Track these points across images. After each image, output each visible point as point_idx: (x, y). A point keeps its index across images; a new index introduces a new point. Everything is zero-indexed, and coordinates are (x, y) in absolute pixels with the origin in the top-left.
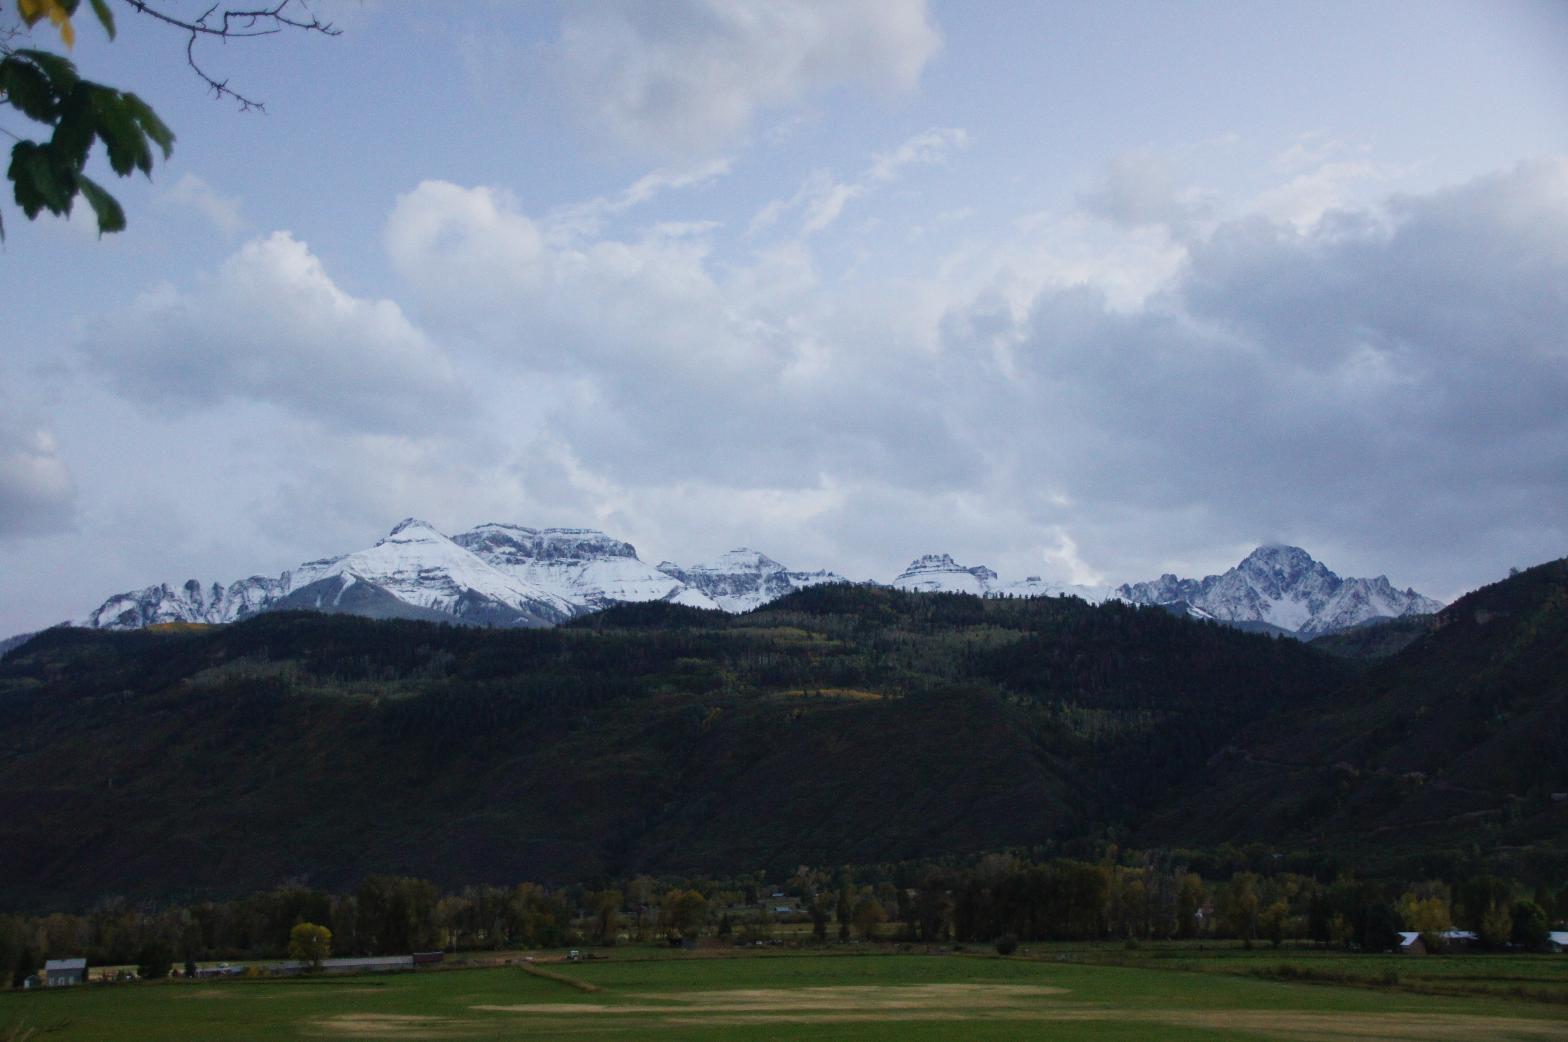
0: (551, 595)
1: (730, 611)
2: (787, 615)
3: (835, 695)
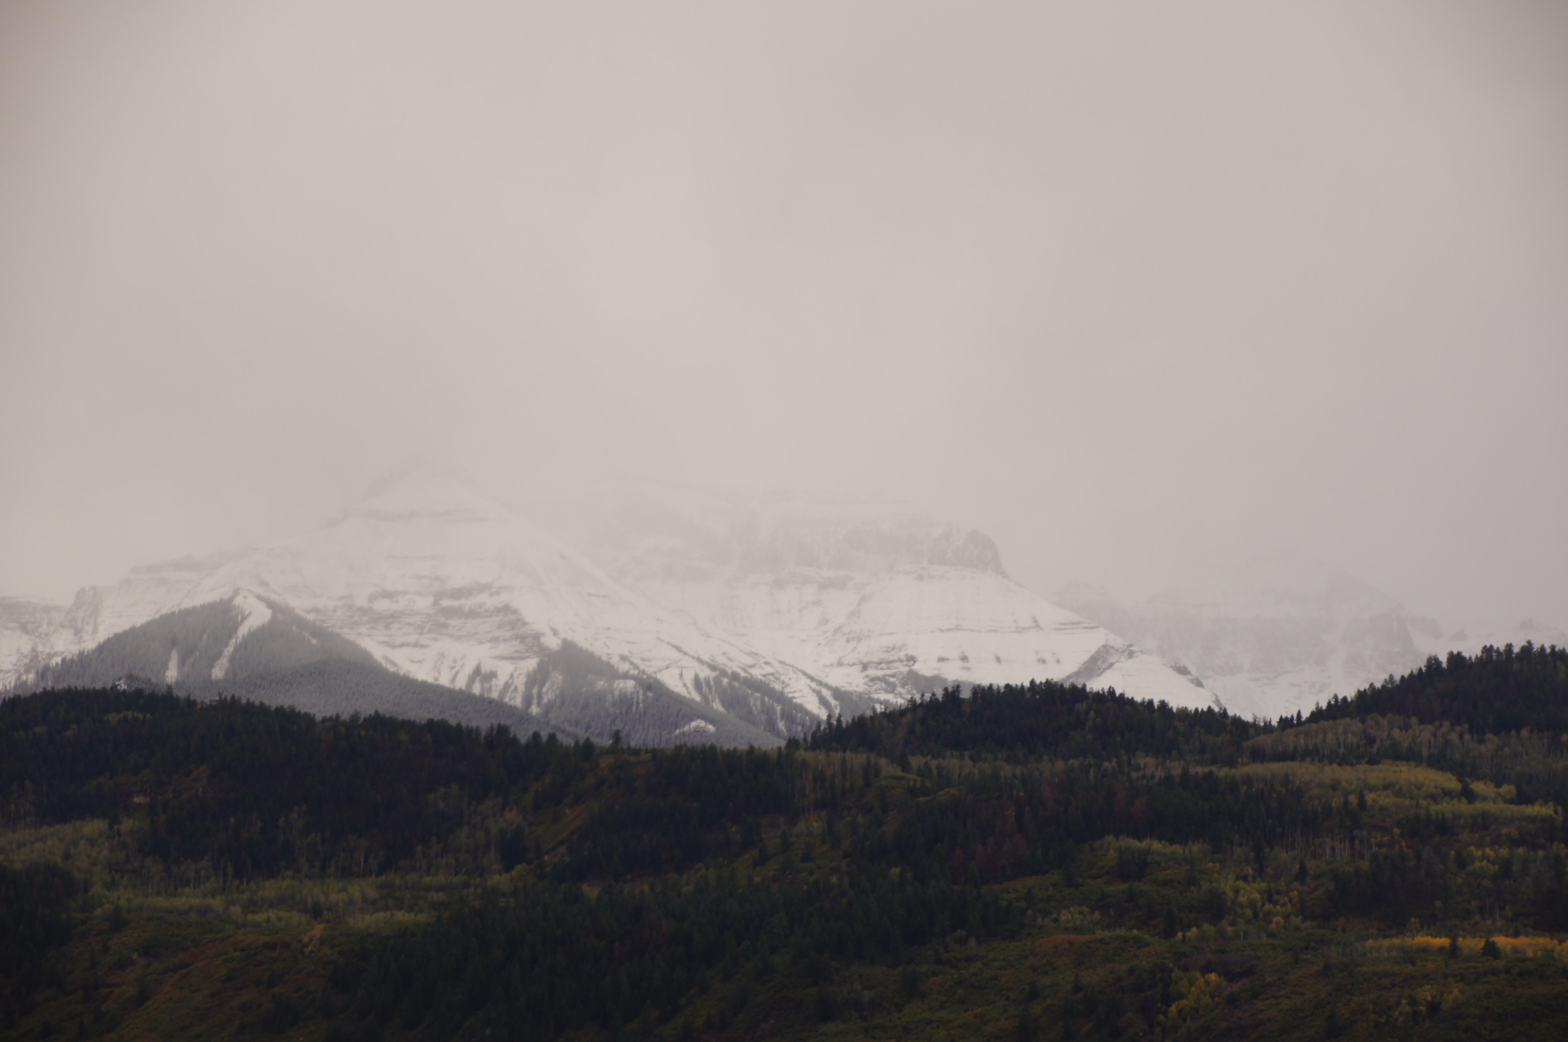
0: (776, 663)
1: (1248, 718)
2: (1404, 731)
3: (1539, 953)
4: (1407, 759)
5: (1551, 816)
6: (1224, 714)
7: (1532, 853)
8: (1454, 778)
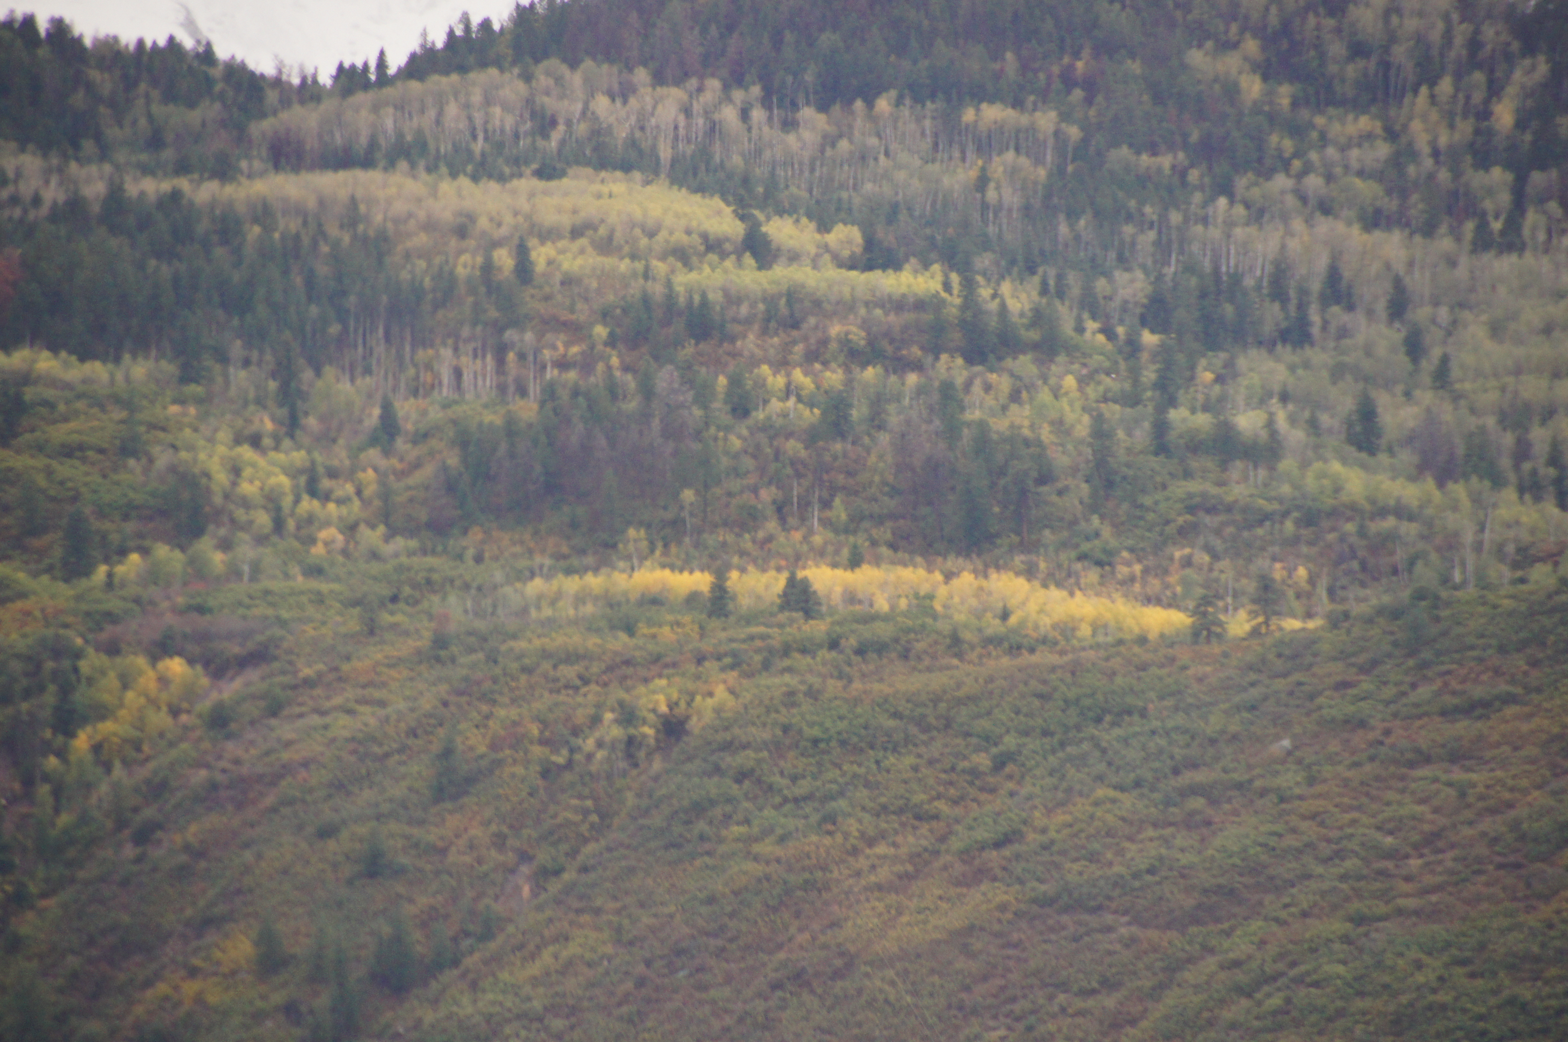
2: (618, 103)
3: (903, 603)
4: (626, 167)
5: (936, 295)
6: (207, 55)
7: (893, 378)
8: (728, 210)
